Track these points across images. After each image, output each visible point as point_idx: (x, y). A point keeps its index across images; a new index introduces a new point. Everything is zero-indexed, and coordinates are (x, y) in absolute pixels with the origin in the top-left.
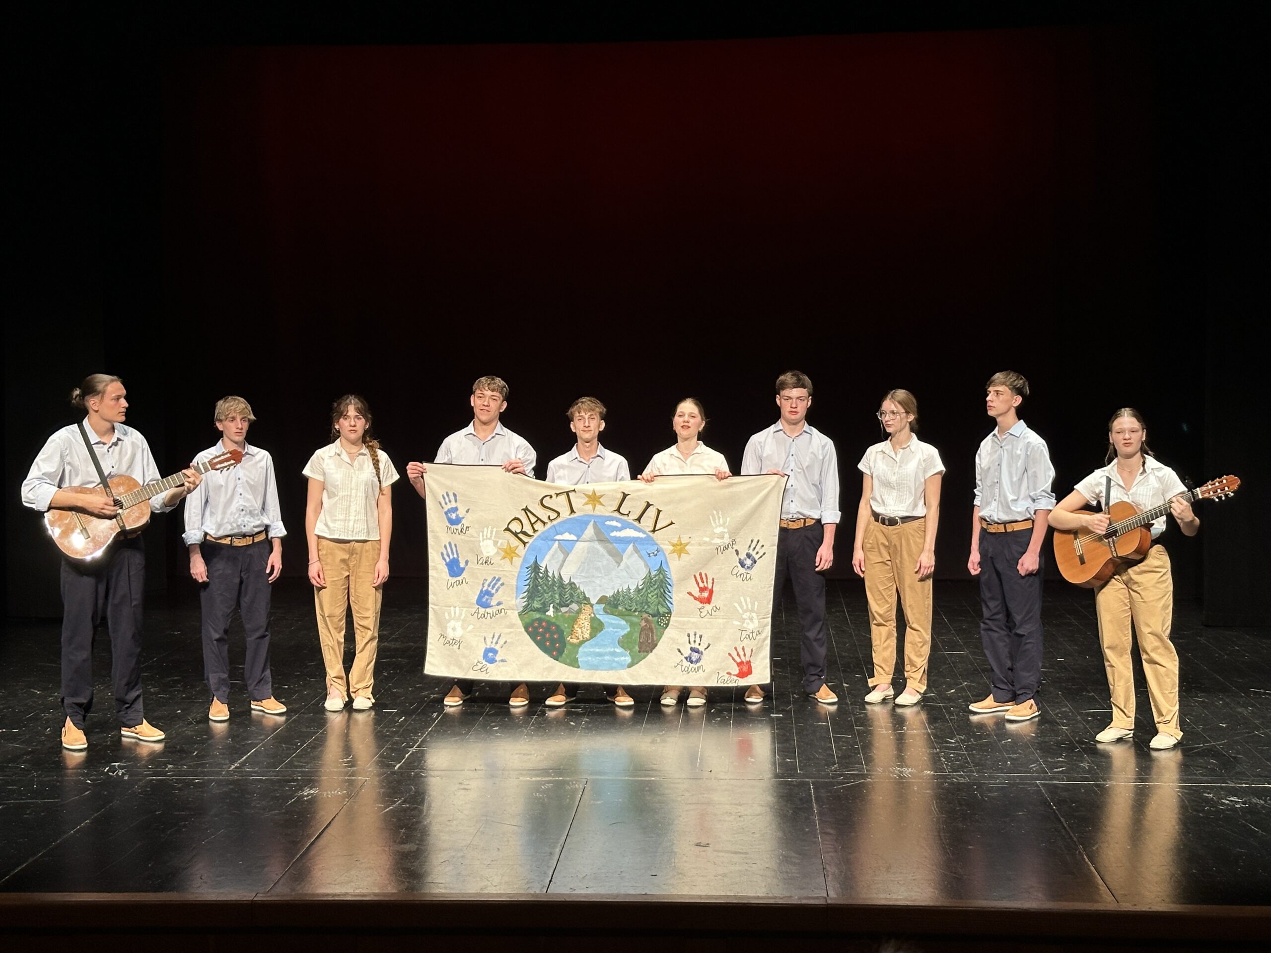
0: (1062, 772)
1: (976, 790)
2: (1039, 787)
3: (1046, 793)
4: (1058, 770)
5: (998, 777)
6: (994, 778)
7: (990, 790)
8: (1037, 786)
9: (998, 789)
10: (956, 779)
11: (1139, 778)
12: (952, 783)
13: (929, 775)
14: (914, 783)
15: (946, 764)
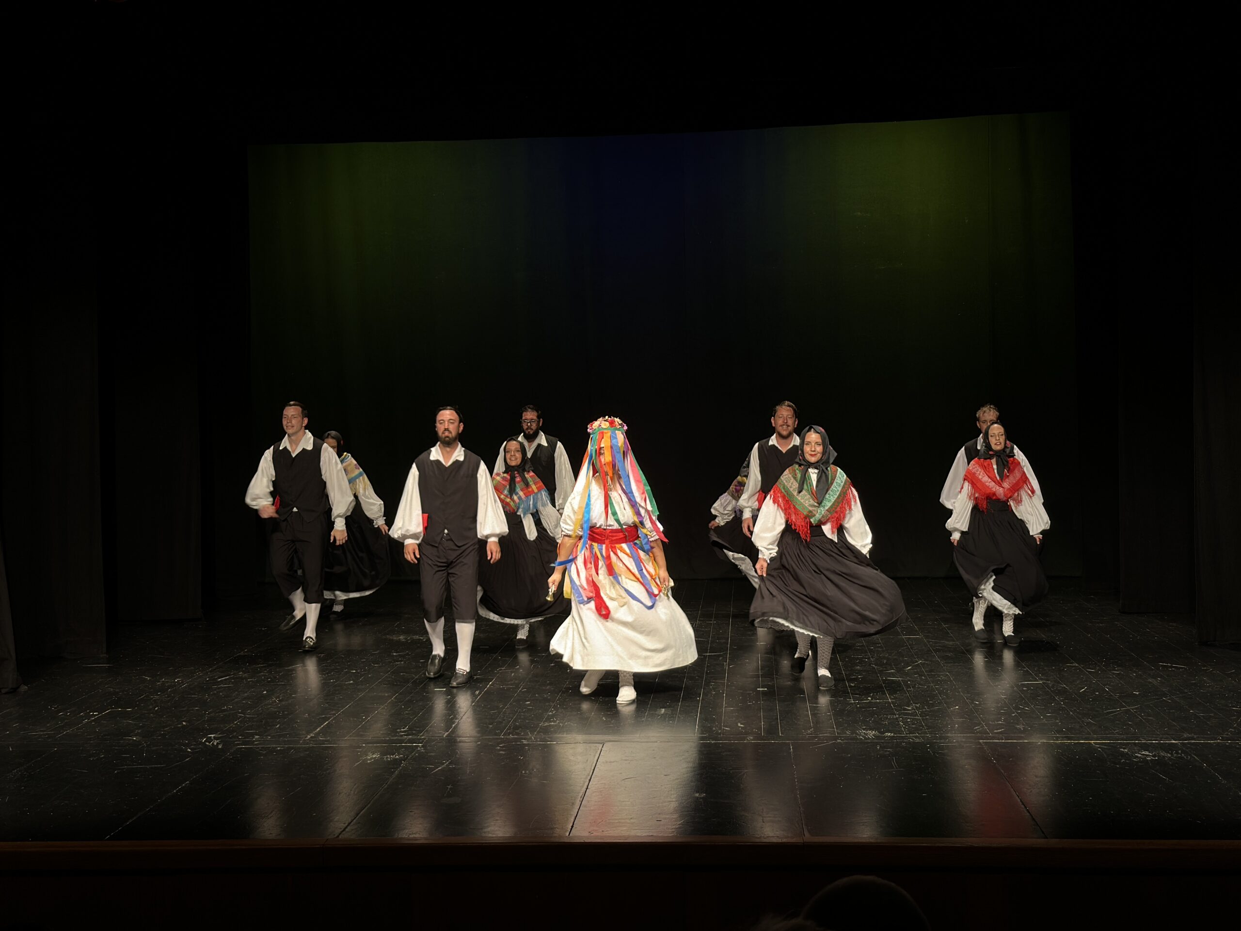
0: (1001, 733)
1: (929, 748)
2: (982, 745)
3: (988, 750)
4: (998, 731)
7: (941, 748)
8: (980, 744)
10: (912, 739)
11: (1066, 737)
12: (909, 743)
13: (890, 736)
14: (877, 744)
15: (903, 727)
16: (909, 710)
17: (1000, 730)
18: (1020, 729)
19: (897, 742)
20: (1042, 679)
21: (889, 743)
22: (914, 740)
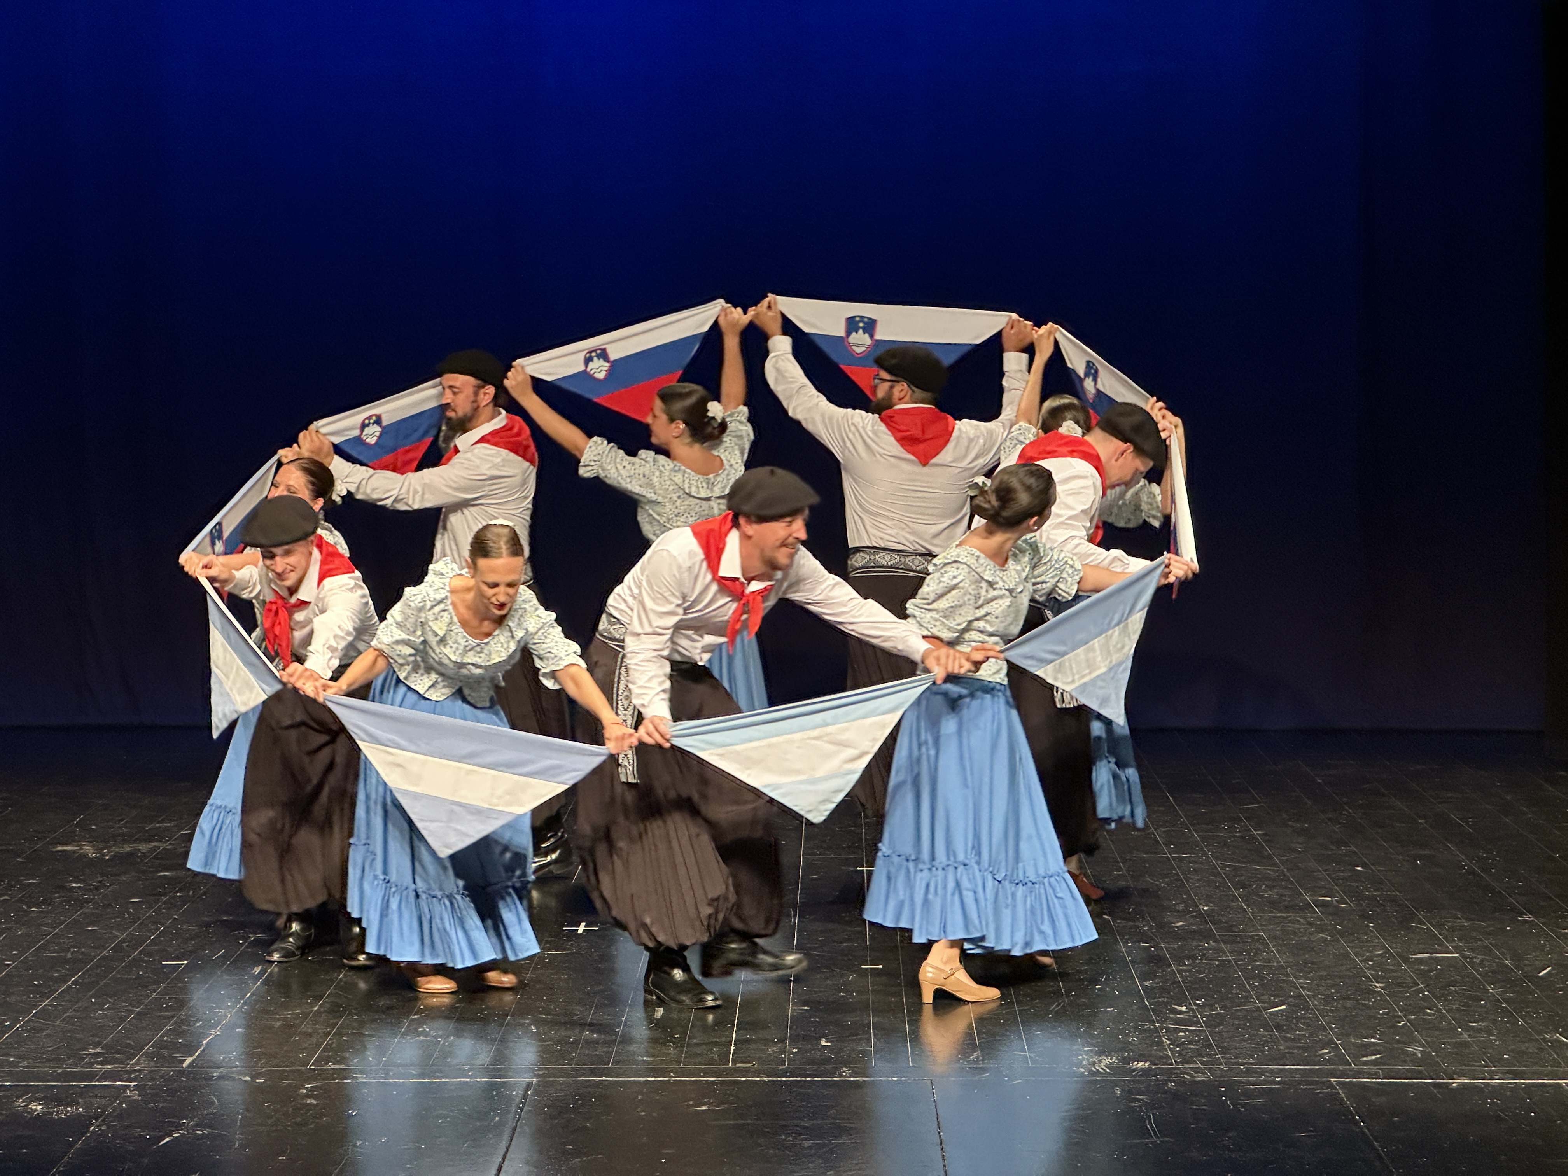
0: (1374, 1063)
1: (1224, 1094)
2: (1335, 1088)
3: (1348, 1100)
4: (1369, 1058)
5: (1263, 1072)
6: (1256, 1072)
7: (1249, 1094)
8: (1331, 1086)
9: (1262, 1093)
10: (1187, 1074)
11: (1509, 1072)
12: (1183, 1082)
13: (1142, 1069)
14: (1115, 1084)
15: (1170, 1049)
16: (1181, 1013)
17: (1374, 1057)
18: (1415, 1054)
19: (1157, 1080)
20: (1457, 949)
21: (1139, 1082)
22: (1191, 1075)
